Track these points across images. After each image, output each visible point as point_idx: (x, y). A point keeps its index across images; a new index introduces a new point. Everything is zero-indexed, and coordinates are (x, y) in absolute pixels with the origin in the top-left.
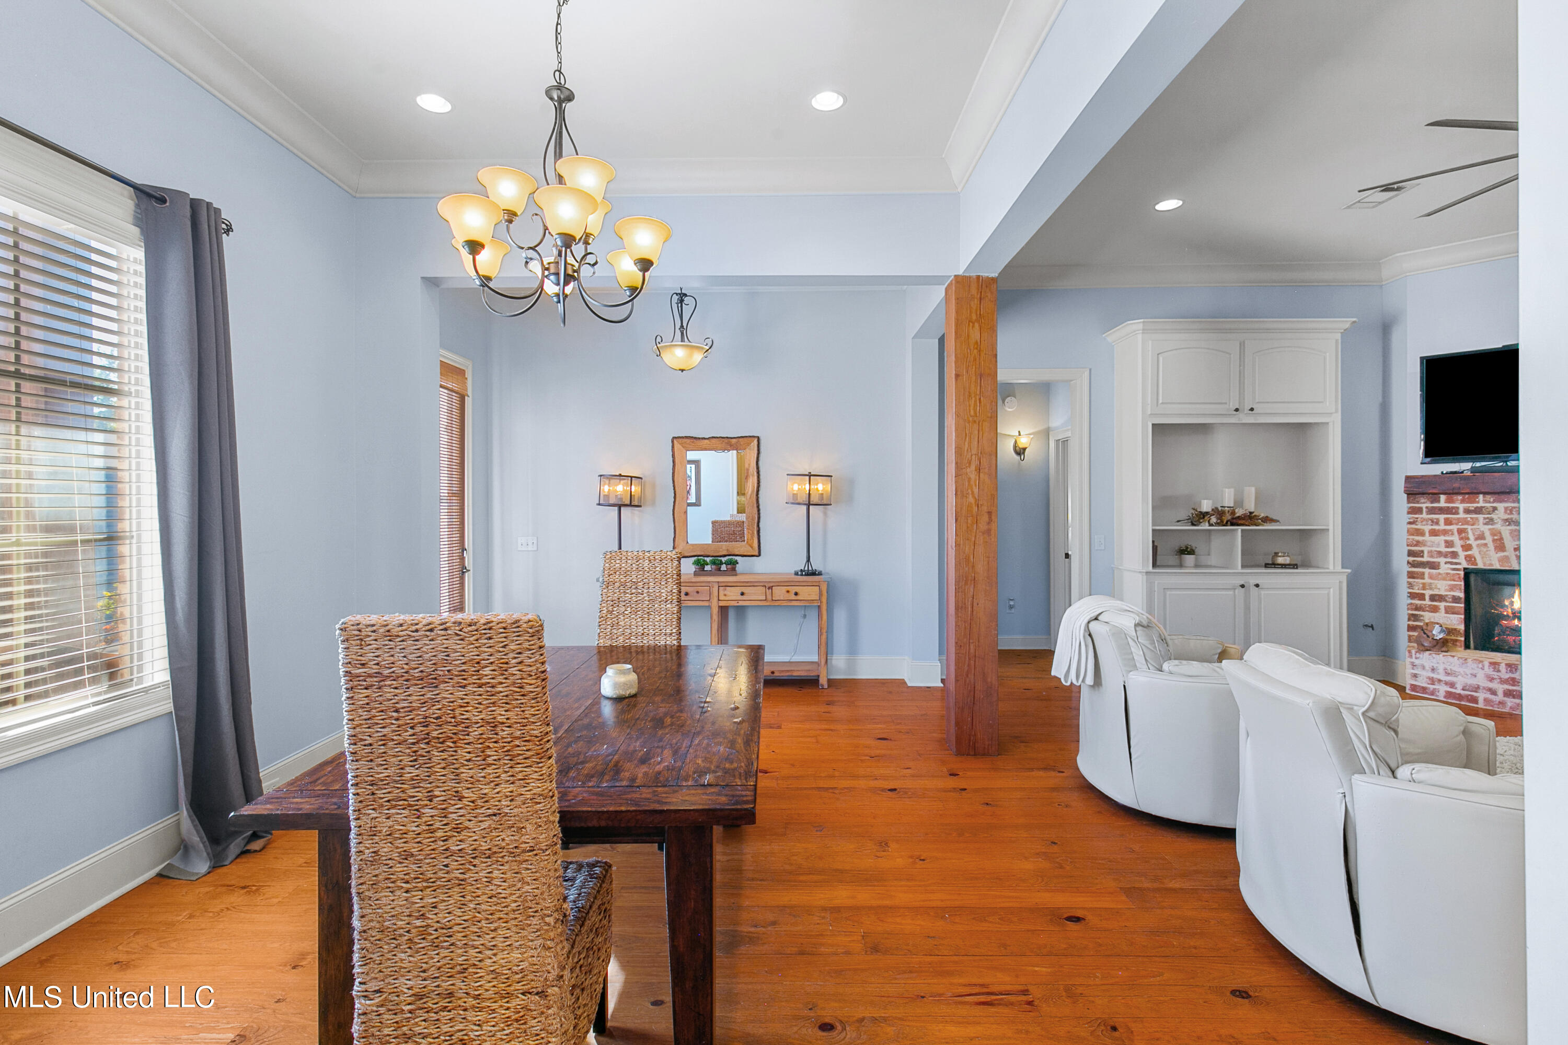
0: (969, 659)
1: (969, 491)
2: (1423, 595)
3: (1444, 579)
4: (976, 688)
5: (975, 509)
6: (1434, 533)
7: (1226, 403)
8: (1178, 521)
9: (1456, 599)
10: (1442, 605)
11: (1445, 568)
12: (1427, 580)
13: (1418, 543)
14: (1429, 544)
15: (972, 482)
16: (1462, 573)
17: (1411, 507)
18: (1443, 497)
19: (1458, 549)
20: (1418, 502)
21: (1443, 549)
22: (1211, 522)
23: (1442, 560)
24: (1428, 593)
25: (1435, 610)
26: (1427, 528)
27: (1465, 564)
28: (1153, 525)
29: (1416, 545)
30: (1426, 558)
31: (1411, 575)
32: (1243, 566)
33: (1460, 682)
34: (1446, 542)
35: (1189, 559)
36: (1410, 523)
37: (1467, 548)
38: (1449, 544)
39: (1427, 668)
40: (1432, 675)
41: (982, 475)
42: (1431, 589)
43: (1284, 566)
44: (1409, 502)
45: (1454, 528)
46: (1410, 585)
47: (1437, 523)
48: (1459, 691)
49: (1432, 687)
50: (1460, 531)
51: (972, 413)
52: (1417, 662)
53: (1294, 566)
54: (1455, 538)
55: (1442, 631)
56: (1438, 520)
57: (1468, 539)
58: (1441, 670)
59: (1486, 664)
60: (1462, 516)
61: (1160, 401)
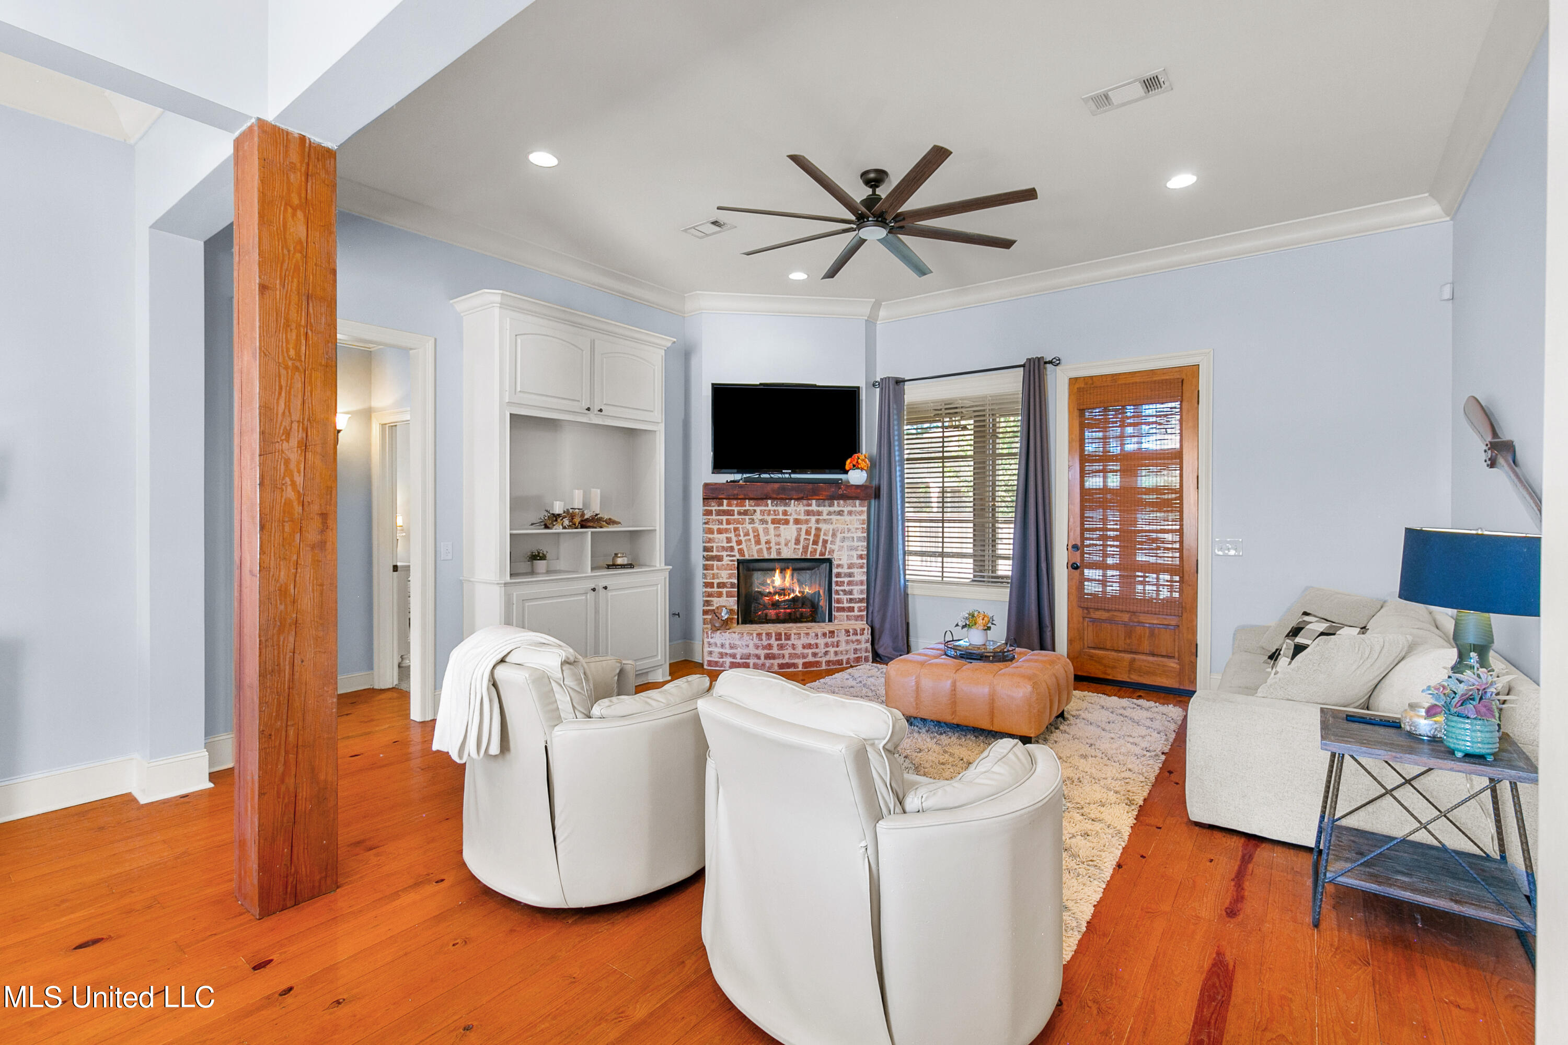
0: (287, 752)
1: (288, 479)
2: (713, 583)
3: (726, 569)
4: (299, 797)
5: (298, 509)
6: (720, 531)
7: (579, 401)
8: (532, 524)
9: (732, 585)
10: (724, 590)
11: (726, 560)
12: (715, 571)
13: (710, 541)
14: (716, 541)
15: (293, 466)
16: (736, 563)
17: (706, 510)
18: (725, 502)
19: (734, 544)
20: (710, 506)
21: (725, 545)
22: (565, 524)
23: (724, 554)
24: (716, 581)
25: (720, 595)
26: (715, 527)
27: (738, 557)
28: (511, 529)
29: (709, 542)
30: (715, 553)
31: (706, 568)
32: (593, 569)
33: (739, 652)
34: (727, 538)
35: (541, 565)
36: (705, 523)
37: (739, 543)
38: (729, 540)
39: (719, 645)
40: (721, 650)
41: (309, 455)
42: (718, 578)
43: (623, 566)
44: (704, 505)
45: (731, 526)
46: (705, 576)
47: (722, 523)
48: (738, 660)
49: (721, 660)
50: (736, 529)
51: (292, 353)
52: (712, 641)
53: (630, 566)
54: (732, 535)
55: (727, 613)
56: (722, 520)
57: (740, 535)
58: (727, 646)
59: (755, 635)
60: (736, 517)
61: (519, 389)
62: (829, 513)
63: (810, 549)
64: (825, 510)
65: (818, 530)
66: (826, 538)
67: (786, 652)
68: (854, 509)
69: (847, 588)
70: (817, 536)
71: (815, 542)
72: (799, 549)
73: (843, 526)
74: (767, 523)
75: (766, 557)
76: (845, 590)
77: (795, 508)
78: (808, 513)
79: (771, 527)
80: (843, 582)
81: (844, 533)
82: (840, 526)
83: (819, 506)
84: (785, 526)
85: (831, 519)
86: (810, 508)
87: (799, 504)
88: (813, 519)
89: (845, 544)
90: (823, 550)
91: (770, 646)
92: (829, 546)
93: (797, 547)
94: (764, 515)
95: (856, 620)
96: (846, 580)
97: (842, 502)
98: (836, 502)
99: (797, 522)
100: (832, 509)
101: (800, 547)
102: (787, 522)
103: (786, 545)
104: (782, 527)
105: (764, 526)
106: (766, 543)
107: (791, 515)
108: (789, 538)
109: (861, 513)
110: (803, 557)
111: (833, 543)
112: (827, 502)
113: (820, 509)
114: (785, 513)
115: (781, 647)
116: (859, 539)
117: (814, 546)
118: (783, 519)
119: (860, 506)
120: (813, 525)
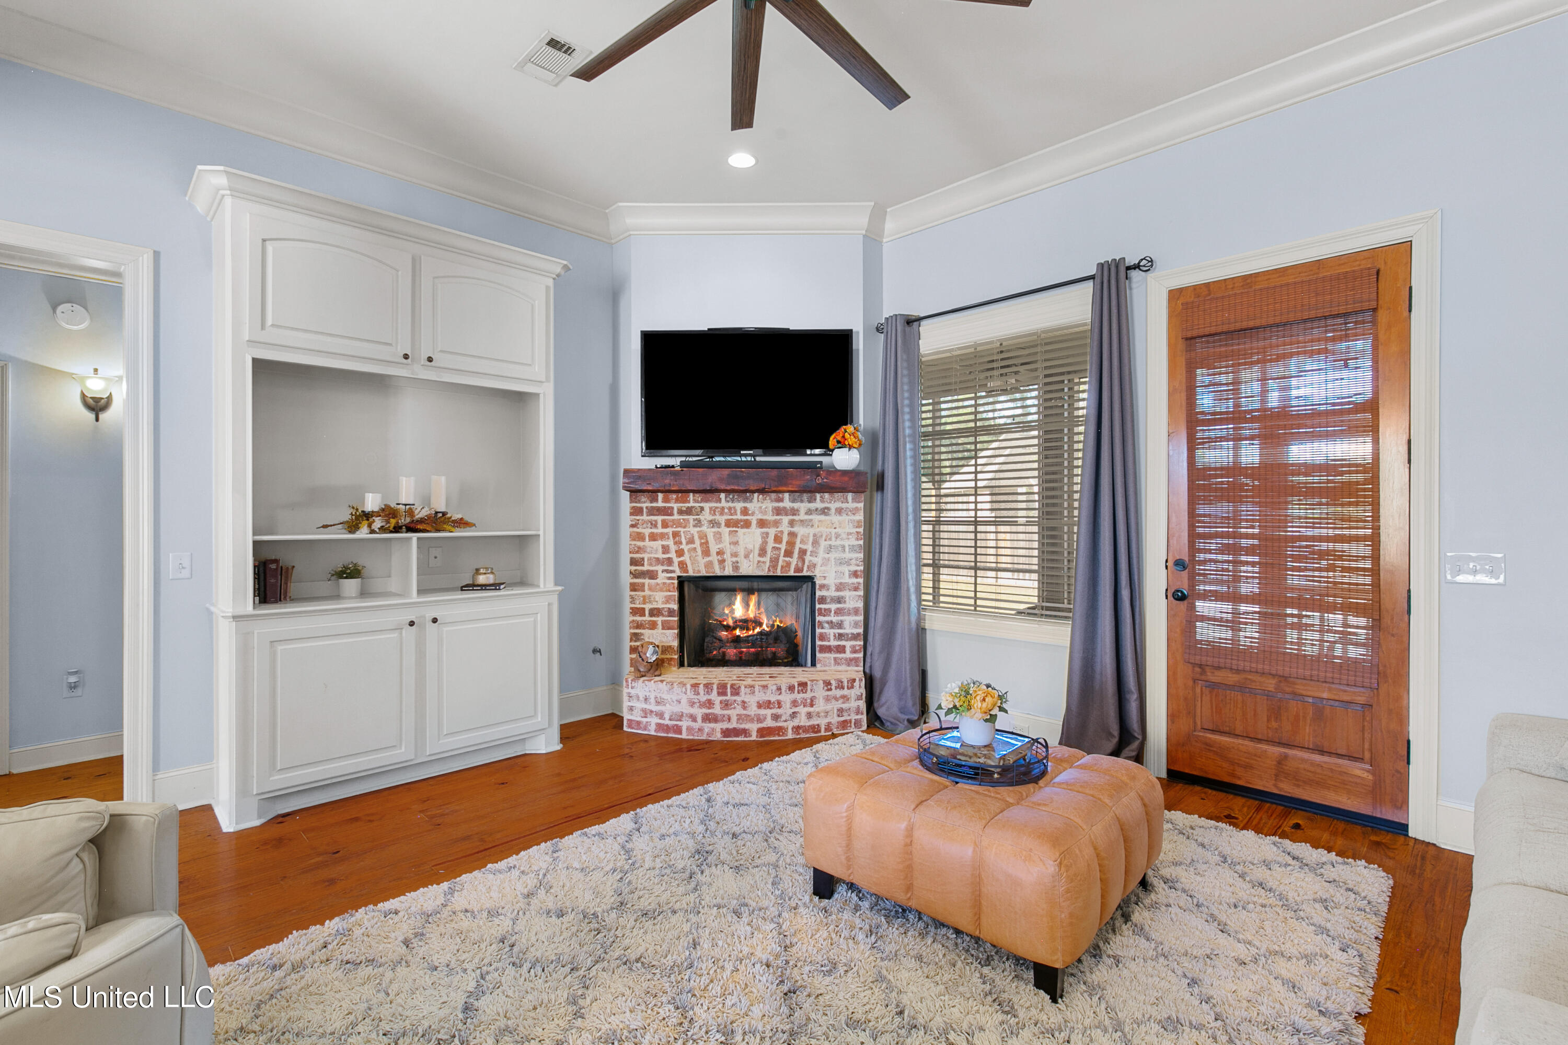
2: (644, 609)
3: (661, 590)
6: (653, 537)
7: (390, 345)
8: (325, 526)
9: (671, 613)
10: (659, 620)
11: (662, 578)
12: (647, 593)
13: (639, 550)
14: (648, 550)
16: (676, 582)
17: (633, 508)
18: (660, 496)
19: (673, 555)
20: (639, 502)
21: (660, 555)
22: (373, 527)
23: (660, 568)
24: (648, 607)
25: (653, 626)
26: (647, 532)
27: (678, 573)
28: (254, 534)
29: (637, 552)
30: (646, 568)
31: (634, 587)
32: (421, 592)
33: (668, 710)
34: (663, 547)
35: (350, 586)
36: (632, 526)
37: (680, 553)
38: (666, 549)
39: (641, 698)
40: (645, 706)
42: (650, 602)
43: (484, 587)
44: (631, 502)
45: (669, 530)
46: (633, 600)
47: (656, 526)
48: (667, 722)
49: (644, 720)
50: (676, 535)
52: (633, 692)
53: (496, 586)
54: (670, 542)
55: (655, 652)
56: (656, 521)
57: (681, 543)
58: (653, 700)
59: (689, 687)
60: (676, 516)
61: (269, 322)
62: (809, 512)
63: (780, 563)
64: (803, 506)
65: (792, 535)
66: (804, 547)
67: (733, 713)
68: (844, 505)
69: (835, 619)
70: (791, 544)
71: (789, 553)
72: (764, 562)
73: (829, 530)
74: (718, 525)
75: (719, 573)
76: (832, 622)
77: (760, 504)
78: (778, 511)
79: (725, 531)
80: (829, 610)
81: (830, 539)
82: (824, 530)
83: (793, 501)
84: (745, 530)
85: (811, 520)
86: (781, 505)
87: (765, 499)
88: (786, 519)
89: (833, 555)
90: (800, 565)
91: (710, 704)
92: (808, 558)
93: (762, 559)
94: (715, 514)
95: (849, 665)
96: (833, 607)
97: (827, 495)
98: (818, 496)
99: (762, 523)
100: (812, 506)
101: (767, 559)
102: (747, 524)
103: (746, 556)
104: (741, 531)
105: (715, 529)
106: (718, 553)
107: (753, 514)
108: (750, 547)
109: (855, 511)
110: (771, 574)
111: (814, 554)
112: (805, 496)
113: (796, 505)
114: (745, 511)
115: (726, 705)
116: (853, 549)
117: (787, 559)
118: (741, 520)
119: (854, 500)
120: (785, 528)
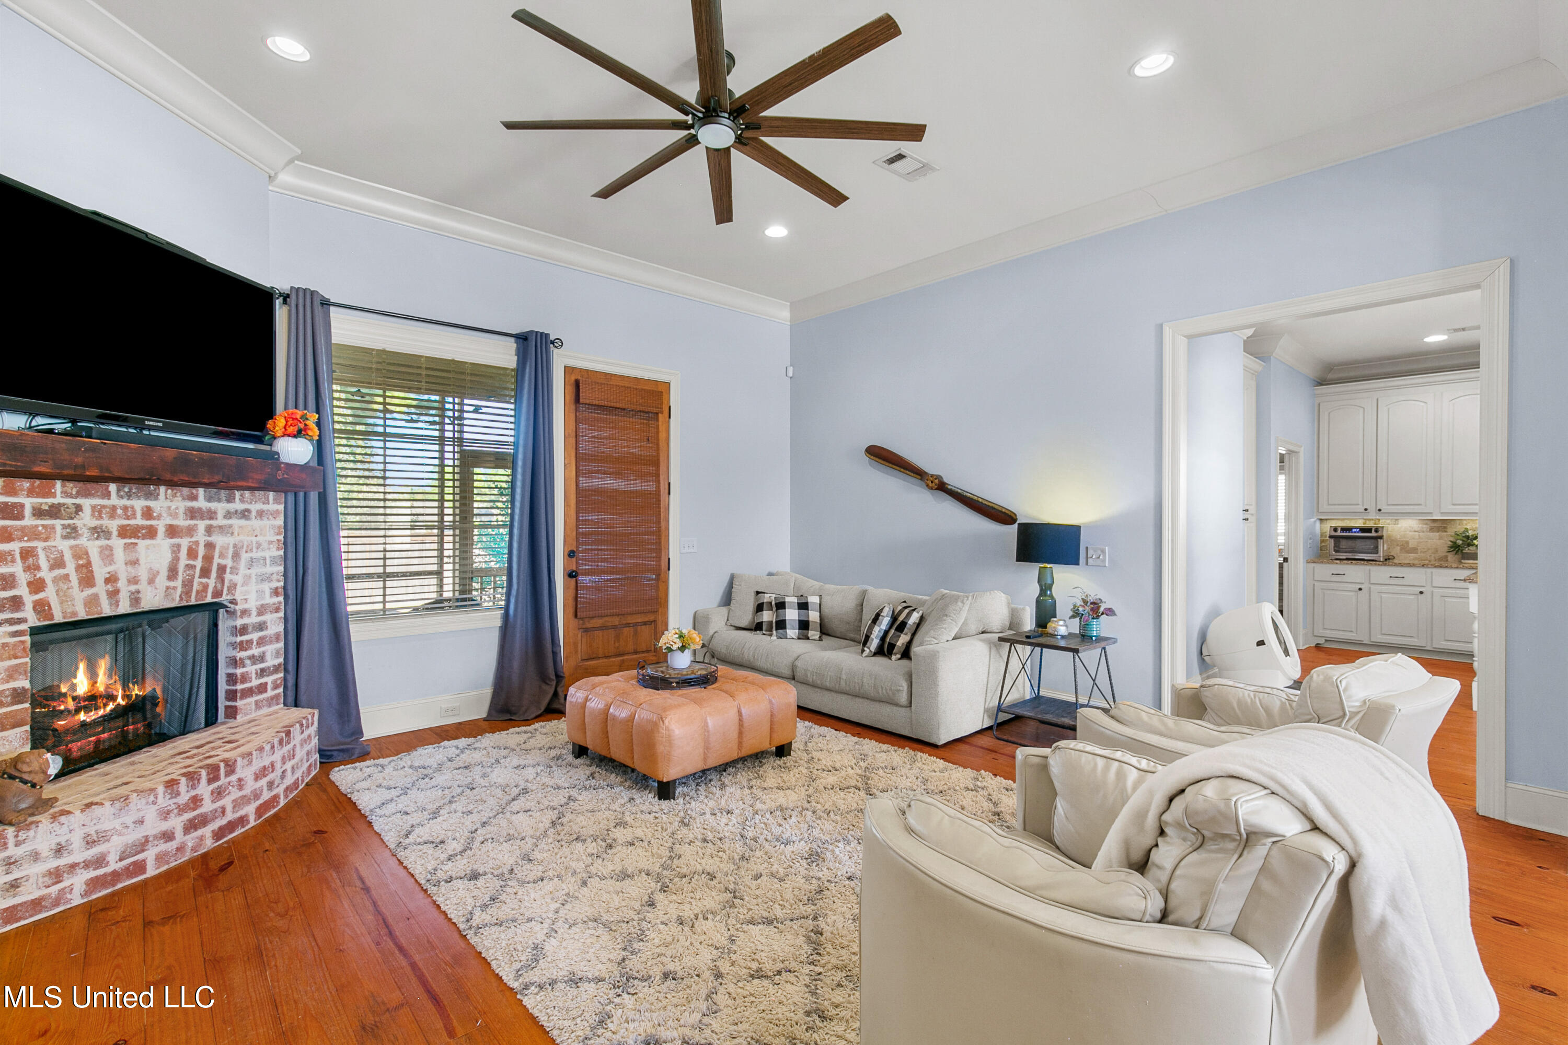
9: (16, 696)
16: (28, 638)
19: (22, 590)
27: (33, 621)
34: (3, 577)
37: (37, 586)
38: (8, 581)
40: (55, 863)
45: (15, 546)
48: (111, 867)
49: (55, 889)
50: (26, 553)
54: (16, 568)
57: (38, 568)
58: (76, 845)
59: (161, 789)
60: (29, 521)
62: (228, 515)
63: (196, 587)
64: (221, 507)
65: (210, 546)
66: (223, 562)
67: (227, 802)
68: (265, 507)
69: (255, 651)
70: (208, 559)
71: (205, 572)
72: (175, 588)
73: (250, 539)
74: (107, 534)
75: (107, 611)
76: (254, 656)
77: (168, 503)
78: (193, 514)
79: (118, 544)
80: (250, 642)
81: (251, 550)
82: (245, 539)
83: (209, 499)
84: (148, 542)
85: (231, 526)
86: (194, 504)
87: (174, 496)
88: (202, 525)
89: (253, 571)
90: (219, 586)
91: (196, 801)
92: (228, 576)
93: (172, 584)
94: (100, 517)
95: (270, 706)
96: (254, 636)
97: (247, 494)
98: (237, 494)
99: (172, 531)
100: (232, 507)
101: (178, 583)
102: (151, 533)
103: (151, 581)
104: (142, 544)
105: (103, 542)
106: (107, 581)
107: (159, 517)
108: (156, 566)
109: (275, 514)
110: (184, 603)
111: (234, 570)
112: (223, 493)
113: (213, 505)
114: (148, 513)
115: (218, 794)
116: (273, 559)
117: (204, 580)
118: (143, 527)
119: (276, 501)
120: (201, 537)
